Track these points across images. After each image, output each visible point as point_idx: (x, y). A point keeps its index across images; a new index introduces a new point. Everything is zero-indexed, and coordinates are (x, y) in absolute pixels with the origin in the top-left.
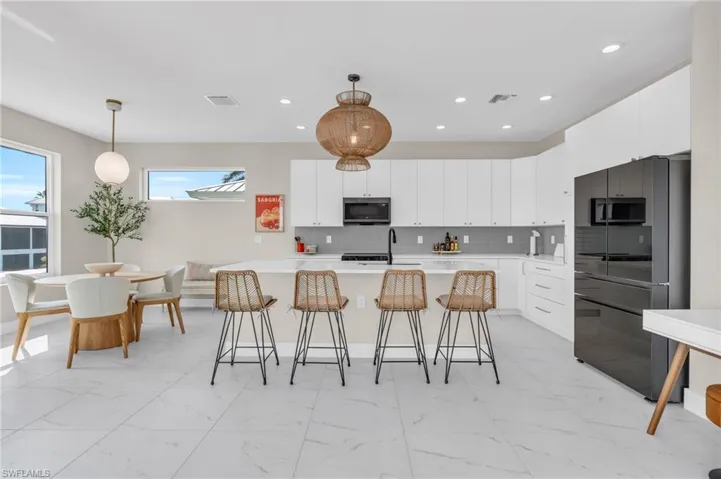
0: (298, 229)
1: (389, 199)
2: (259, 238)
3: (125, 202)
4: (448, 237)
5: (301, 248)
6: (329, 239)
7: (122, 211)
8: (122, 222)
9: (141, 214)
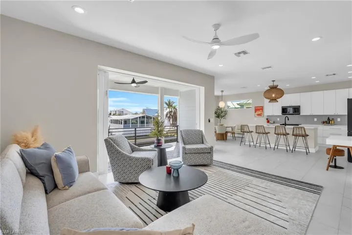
0: (268, 116)
1: (300, 106)
2: (256, 119)
3: (222, 110)
4: (329, 119)
5: (268, 122)
6: (278, 119)
7: (222, 112)
8: (222, 115)
9: (226, 112)
